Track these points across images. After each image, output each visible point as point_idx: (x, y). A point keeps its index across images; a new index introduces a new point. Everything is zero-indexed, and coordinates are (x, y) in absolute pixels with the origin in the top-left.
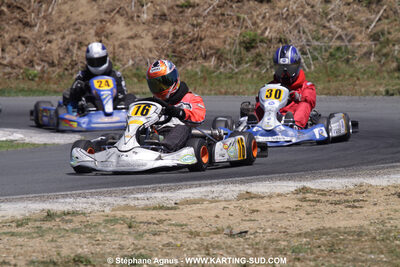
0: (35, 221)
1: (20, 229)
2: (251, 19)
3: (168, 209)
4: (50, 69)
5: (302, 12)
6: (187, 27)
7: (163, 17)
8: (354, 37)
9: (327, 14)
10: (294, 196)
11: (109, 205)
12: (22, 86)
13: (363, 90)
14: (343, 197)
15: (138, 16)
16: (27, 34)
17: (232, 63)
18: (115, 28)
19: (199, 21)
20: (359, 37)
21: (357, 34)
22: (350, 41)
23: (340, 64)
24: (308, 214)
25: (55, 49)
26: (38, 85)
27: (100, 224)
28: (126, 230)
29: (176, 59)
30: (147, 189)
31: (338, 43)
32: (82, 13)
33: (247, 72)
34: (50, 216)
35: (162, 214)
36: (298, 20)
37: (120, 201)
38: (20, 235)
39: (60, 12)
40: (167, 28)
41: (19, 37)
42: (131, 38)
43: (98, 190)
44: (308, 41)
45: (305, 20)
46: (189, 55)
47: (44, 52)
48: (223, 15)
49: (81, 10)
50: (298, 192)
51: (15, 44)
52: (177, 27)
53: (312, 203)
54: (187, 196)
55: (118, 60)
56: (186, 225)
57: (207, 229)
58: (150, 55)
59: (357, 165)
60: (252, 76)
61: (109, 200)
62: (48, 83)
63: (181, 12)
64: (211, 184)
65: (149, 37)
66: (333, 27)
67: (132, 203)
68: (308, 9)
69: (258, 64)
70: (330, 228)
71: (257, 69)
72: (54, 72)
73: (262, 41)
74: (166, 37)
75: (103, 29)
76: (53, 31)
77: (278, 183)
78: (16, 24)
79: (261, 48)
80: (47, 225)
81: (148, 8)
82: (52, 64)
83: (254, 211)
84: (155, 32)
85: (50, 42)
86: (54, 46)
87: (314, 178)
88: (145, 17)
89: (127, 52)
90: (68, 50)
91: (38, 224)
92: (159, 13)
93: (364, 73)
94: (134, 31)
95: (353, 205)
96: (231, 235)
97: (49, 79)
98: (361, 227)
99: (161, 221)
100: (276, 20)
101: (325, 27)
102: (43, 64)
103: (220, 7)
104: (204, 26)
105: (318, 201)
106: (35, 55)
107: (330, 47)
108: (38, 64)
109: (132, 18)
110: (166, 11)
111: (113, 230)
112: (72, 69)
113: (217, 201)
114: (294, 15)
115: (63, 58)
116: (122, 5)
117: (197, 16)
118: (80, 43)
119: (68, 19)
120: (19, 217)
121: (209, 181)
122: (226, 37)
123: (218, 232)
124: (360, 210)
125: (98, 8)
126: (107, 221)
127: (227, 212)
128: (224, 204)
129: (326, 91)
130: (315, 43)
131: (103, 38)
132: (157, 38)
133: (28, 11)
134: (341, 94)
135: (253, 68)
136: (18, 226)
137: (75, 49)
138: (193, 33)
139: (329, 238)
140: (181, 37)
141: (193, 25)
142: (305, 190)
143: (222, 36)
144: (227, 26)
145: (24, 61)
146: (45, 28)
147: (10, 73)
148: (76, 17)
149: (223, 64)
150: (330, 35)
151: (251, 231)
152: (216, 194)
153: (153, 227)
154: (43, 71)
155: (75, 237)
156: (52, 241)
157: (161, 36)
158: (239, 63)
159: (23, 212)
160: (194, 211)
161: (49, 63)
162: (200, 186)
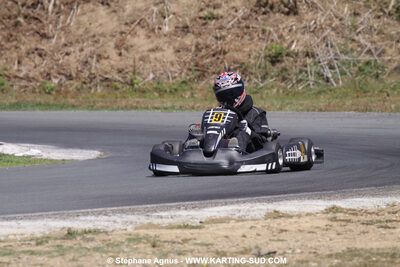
0: (56, 239)
1: (40, 248)
2: (276, 31)
3: (193, 227)
4: (68, 83)
5: (330, 25)
6: (210, 40)
7: (186, 29)
8: (384, 52)
9: (356, 28)
10: (324, 216)
11: (131, 223)
12: (38, 100)
13: (393, 106)
14: (375, 218)
15: (160, 29)
16: (45, 46)
17: (257, 78)
18: (135, 40)
19: (224, 33)
20: (390, 51)
21: (387, 48)
22: (379, 55)
23: (369, 79)
24: (339, 234)
25: (73, 62)
26: (55, 99)
27: (123, 243)
28: (149, 250)
29: (198, 73)
30: (171, 207)
31: (368, 58)
32: (101, 25)
33: (273, 87)
34: (71, 234)
35: (187, 233)
36: (326, 33)
37: (143, 220)
38: (40, 253)
39: (79, 24)
40: (189, 40)
41: (37, 49)
42: (152, 50)
43: (120, 208)
44: (336, 54)
45: (333, 33)
46: (212, 69)
47: (61, 65)
48: (248, 27)
49: (100, 21)
50: (327, 211)
51: (32, 56)
52: (200, 40)
53: (343, 223)
54: (213, 214)
55: (139, 74)
56: (212, 245)
57: (234, 249)
58: (172, 69)
59: (389, 184)
60: (278, 91)
61: (131, 218)
62: (65, 97)
63: (205, 24)
64: (237, 202)
65: (171, 50)
66: (362, 41)
67: (156, 221)
68: (336, 22)
69: (284, 79)
70: (362, 249)
71: (283, 84)
72: (71, 85)
73: (288, 55)
74: (188, 50)
75: (122, 41)
76: (71, 43)
77: (307, 202)
78: (33, 35)
79: (287, 62)
80: (68, 243)
81: (170, 20)
82: (70, 77)
83: (282, 231)
84: (177, 44)
85: (67, 54)
86: (72, 58)
87: (344, 196)
88: (166, 29)
89: (148, 66)
90: (87, 62)
91: (58, 242)
92: (181, 25)
93: (394, 89)
94: (155, 43)
95: (386, 225)
96: (259, 255)
97: (67, 92)
98: (395, 248)
99: (185, 241)
100: (303, 33)
101: (353, 40)
102: (60, 77)
103: (244, 19)
104: (227, 39)
105: (349, 221)
106: (53, 68)
107: (359, 62)
108: (56, 77)
109: (153, 30)
110: (188, 23)
111: (136, 249)
112: (90, 83)
113: (243, 221)
114: (322, 28)
115: (81, 71)
116: (143, 17)
117: (221, 28)
118: (99, 56)
119: (87, 31)
120: (39, 235)
121: (236, 200)
122: (250, 51)
123: (245, 252)
124: (392, 231)
125: (118, 20)
126: (130, 240)
127: (254, 232)
128: (252, 223)
129: (354, 108)
130: (343, 57)
131: (123, 51)
132: (179, 51)
133: (45, 22)
134: (371, 111)
135: (279, 83)
136: (38, 244)
137: (93, 62)
138: (216, 45)
139: (361, 260)
140: (204, 50)
141: (217, 38)
142: (334, 209)
143: (247, 49)
144: (252, 39)
145: (41, 74)
146: (63, 40)
147: (26, 87)
148: (95, 29)
149: (247, 79)
150: (359, 49)
151: (280, 252)
152: (242, 213)
153: (178, 247)
154: (60, 85)
155: (97, 256)
156: (73, 260)
157: (184, 49)
158: (264, 78)
159: (42, 230)
160: (221, 230)
161: (66, 76)
162: (226, 204)
